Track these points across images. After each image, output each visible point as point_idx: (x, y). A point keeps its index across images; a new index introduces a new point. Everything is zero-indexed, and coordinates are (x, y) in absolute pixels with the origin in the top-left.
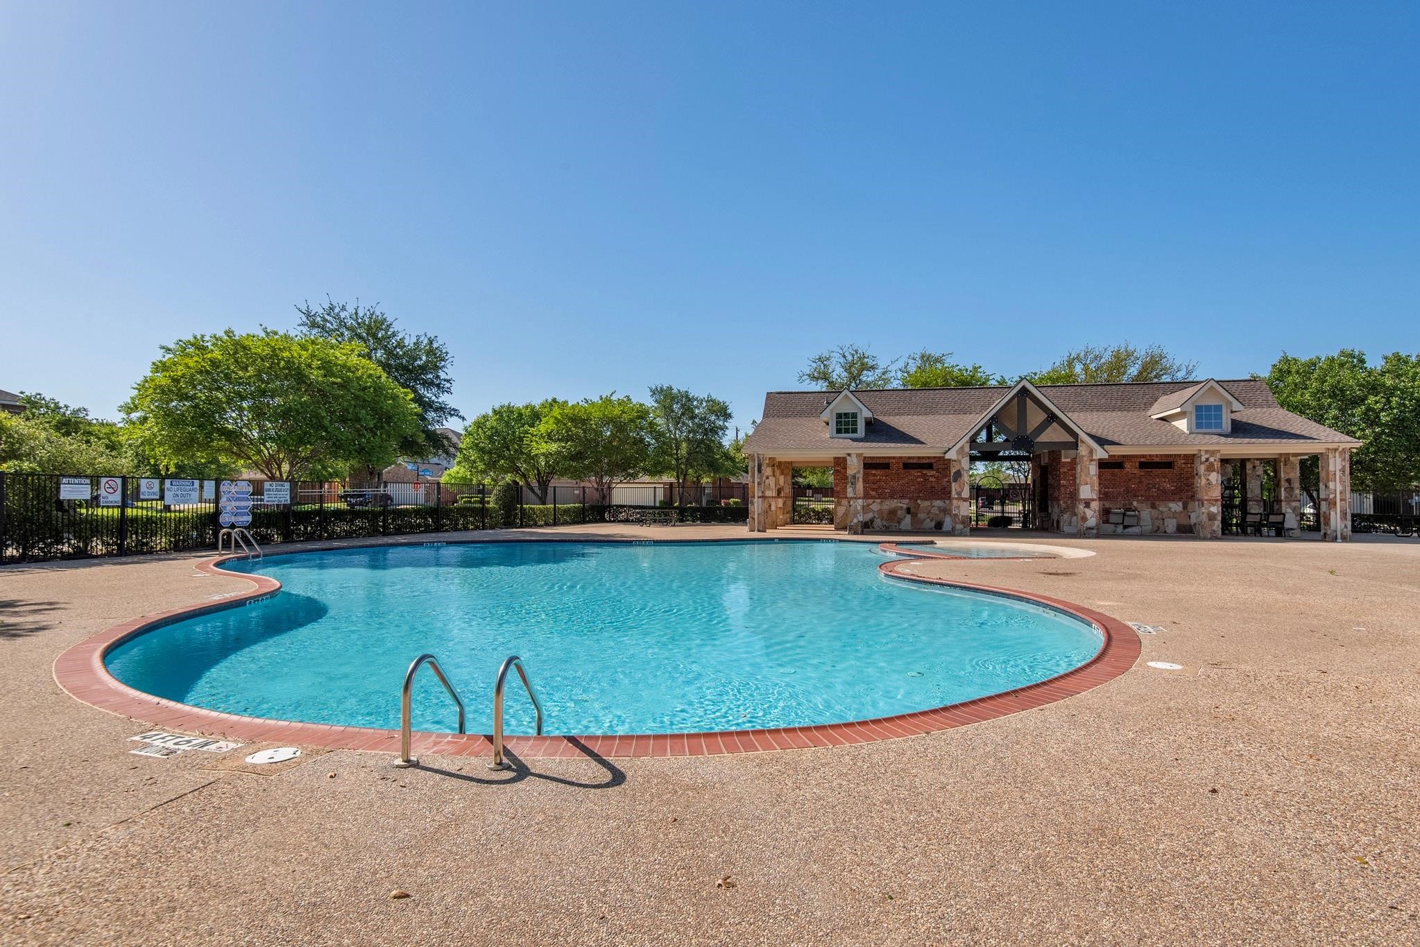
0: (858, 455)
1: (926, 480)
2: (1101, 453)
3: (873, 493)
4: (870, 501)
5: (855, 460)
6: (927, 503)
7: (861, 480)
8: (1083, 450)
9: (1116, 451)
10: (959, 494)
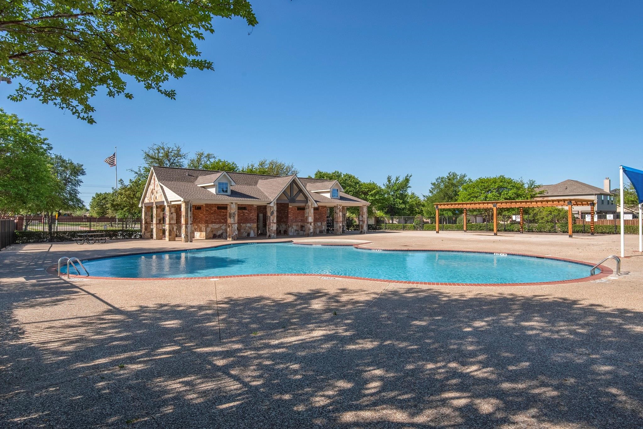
0: (236, 203)
1: (244, 215)
2: (316, 206)
3: (223, 221)
4: (221, 225)
5: (234, 206)
6: (244, 225)
7: (237, 215)
8: (310, 204)
9: (320, 204)
10: (273, 221)
